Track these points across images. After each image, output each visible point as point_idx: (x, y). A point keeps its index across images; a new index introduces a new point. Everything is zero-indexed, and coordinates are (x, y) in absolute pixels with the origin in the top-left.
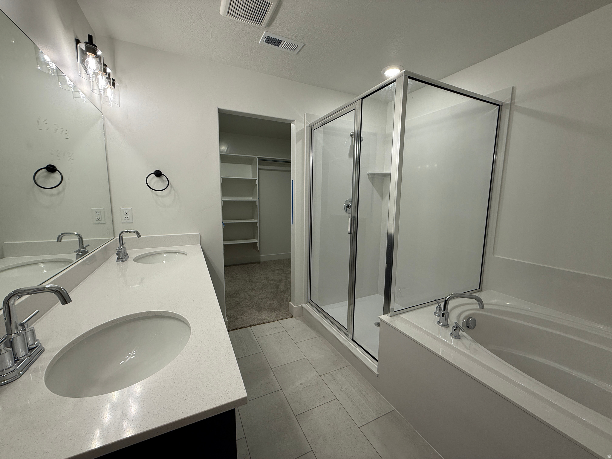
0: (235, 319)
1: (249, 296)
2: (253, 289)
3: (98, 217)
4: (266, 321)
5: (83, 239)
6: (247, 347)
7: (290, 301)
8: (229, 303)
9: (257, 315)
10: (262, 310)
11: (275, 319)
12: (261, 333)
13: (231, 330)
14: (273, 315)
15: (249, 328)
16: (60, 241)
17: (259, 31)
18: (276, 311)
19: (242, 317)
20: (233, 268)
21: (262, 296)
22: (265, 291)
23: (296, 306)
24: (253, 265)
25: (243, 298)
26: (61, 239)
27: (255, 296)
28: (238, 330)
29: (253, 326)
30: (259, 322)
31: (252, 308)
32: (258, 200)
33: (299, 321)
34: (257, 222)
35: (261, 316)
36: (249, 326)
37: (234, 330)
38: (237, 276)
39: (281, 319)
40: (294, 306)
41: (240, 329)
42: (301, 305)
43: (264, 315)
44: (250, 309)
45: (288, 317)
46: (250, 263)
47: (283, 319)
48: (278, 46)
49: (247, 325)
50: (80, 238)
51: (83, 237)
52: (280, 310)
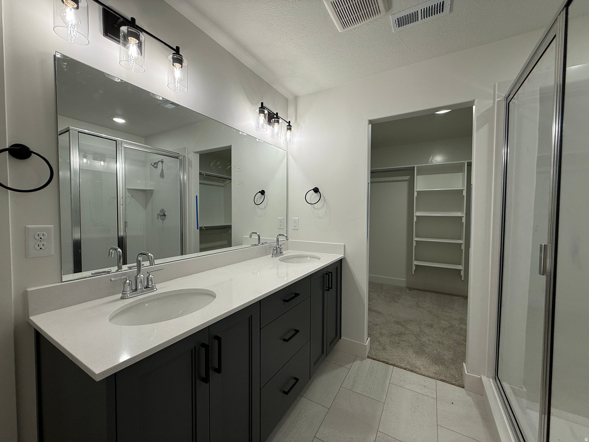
0: (383, 348)
1: (419, 332)
2: (431, 326)
3: (280, 224)
4: (417, 370)
5: (260, 238)
6: (372, 385)
7: (465, 362)
8: (391, 329)
9: (411, 356)
10: (423, 355)
11: (431, 375)
12: (401, 381)
13: (371, 358)
14: (434, 369)
15: (392, 367)
16: (251, 237)
17: (384, 20)
18: (440, 366)
19: (392, 350)
20: (426, 294)
21: (437, 338)
22: (447, 334)
23: (469, 374)
24: (455, 298)
25: (411, 331)
26: (251, 236)
27: (427, 335)
28: (378, 362)
29: (397, 367)
30: (406, 367)
31: (412, 346)
32: (464, 215)
33: (469, 399)
34: (462, 244)
35: (415, 361)
36: (392, 365)
37: (374, 359)
38: (423, 305)
39: (441, 380)
40: (466, 372)
41: (380, 361)
42: (480, 377)
43: (420, 362)
44: (408, 346)
45: (453, 383)
46: (452, 295)
47: (444, 381)
48: (418, 20)
49: (391, 362)
50: (259, 237)
51: (260, 236)
52: (448, 368)
